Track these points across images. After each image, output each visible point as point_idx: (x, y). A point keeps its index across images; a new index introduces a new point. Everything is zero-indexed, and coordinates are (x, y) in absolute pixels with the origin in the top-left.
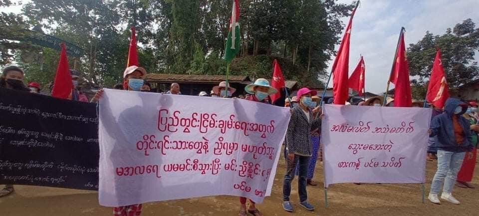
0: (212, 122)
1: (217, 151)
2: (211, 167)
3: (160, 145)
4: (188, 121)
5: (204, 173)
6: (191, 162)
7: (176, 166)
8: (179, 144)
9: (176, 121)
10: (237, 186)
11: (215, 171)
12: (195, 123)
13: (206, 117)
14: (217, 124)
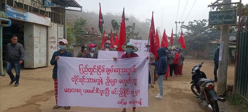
0: (103, 69)
1: (107, 84)
2: (105, 92)
3: (81, 80)
4: (92, 69)
5: (102, 95)
6: (95, 89)
7: (89, 91)
8: (90, 80)
9: (86, 69)
10: (119, 103)
11: (107, 95)
12: (95, 70)
13: (100, 67)
14: (105, 70)
